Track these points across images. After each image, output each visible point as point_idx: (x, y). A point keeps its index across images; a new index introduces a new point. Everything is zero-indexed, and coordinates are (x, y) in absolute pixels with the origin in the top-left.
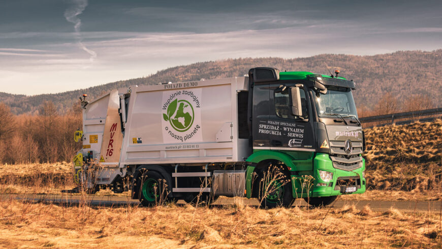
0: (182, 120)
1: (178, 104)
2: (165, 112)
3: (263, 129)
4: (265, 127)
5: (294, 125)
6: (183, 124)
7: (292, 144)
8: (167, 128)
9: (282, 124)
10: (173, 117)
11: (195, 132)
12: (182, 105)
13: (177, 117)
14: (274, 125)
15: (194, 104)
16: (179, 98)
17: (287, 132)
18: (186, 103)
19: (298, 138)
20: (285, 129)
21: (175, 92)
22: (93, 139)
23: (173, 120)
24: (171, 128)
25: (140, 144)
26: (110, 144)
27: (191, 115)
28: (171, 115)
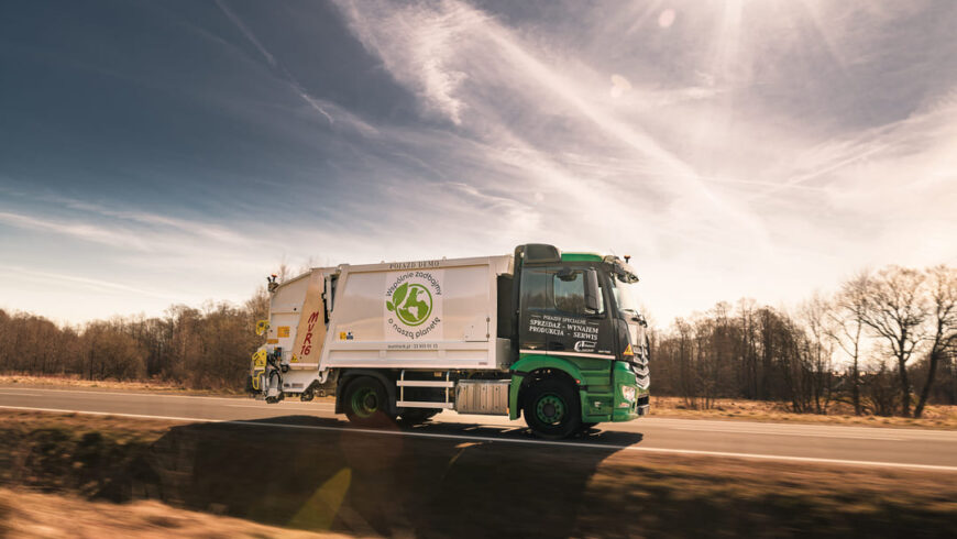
0: (414, 310)
1: (410, 290)
2: (390, 299)
3: (536, 326)
4: (539, 323)
5: (584, 322)
6: (416, 315)
7: (581, 348)
8: (391, 321)
9: (565, 320)
10: (401, 306)
11: (432, 327)
12: (414, 291)
13: (407, 306)
14: (553, 322)
15: (433, 290)
16: (411, 281)
17: (572, 331)
18: (420, 289)
19: (590, 340)
20: (570, 327)
21: (405, 273)
22: (283, 332)
23: (400, 310)
24: (396, 320)
25: (350, 341)
26: (307, 339)
27: (428, 304)
28: (397, 304)
